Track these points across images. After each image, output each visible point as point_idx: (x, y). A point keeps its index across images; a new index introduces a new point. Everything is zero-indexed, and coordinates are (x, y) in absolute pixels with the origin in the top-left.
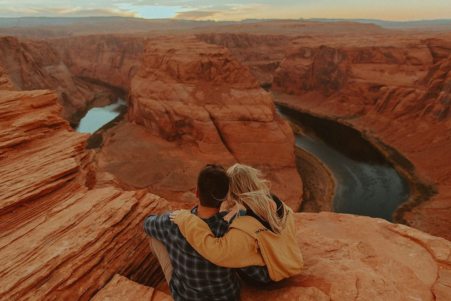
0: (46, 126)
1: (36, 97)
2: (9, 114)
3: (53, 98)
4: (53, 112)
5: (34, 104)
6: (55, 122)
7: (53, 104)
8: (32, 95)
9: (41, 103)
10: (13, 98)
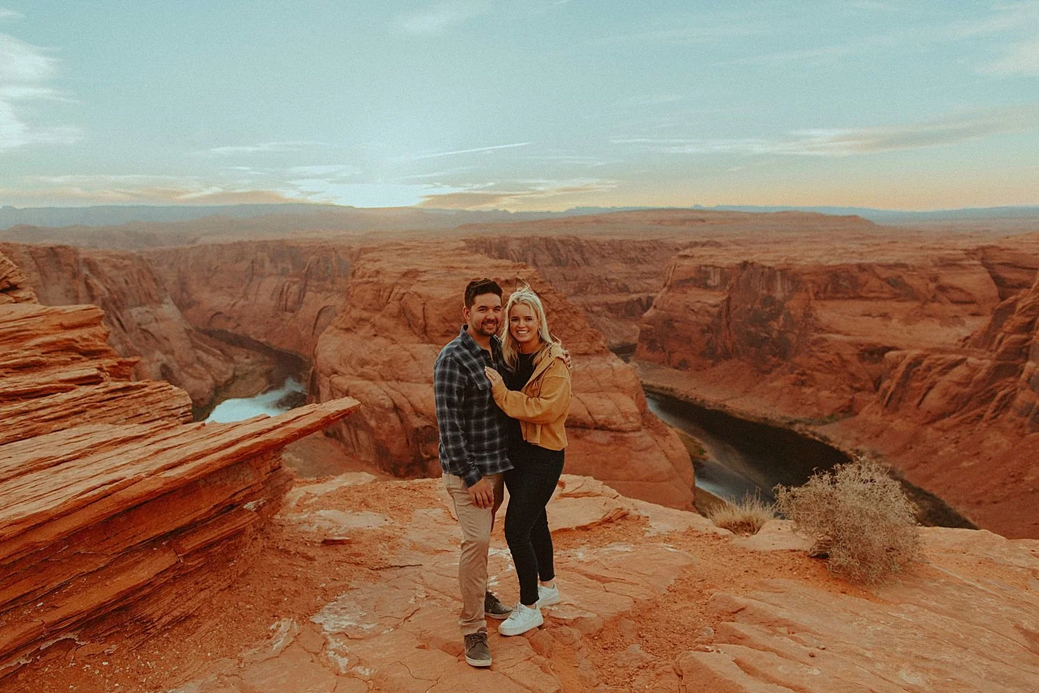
0: (77, 350)
1: (69, 313)
2: (23, 333)
3: (97, 315)
4: (94, 336)
5: (66, 322)
6: (93, 348)
7: (96, 324)
8: (64, 310)
9: (75, 321)
10: (33, 313)
